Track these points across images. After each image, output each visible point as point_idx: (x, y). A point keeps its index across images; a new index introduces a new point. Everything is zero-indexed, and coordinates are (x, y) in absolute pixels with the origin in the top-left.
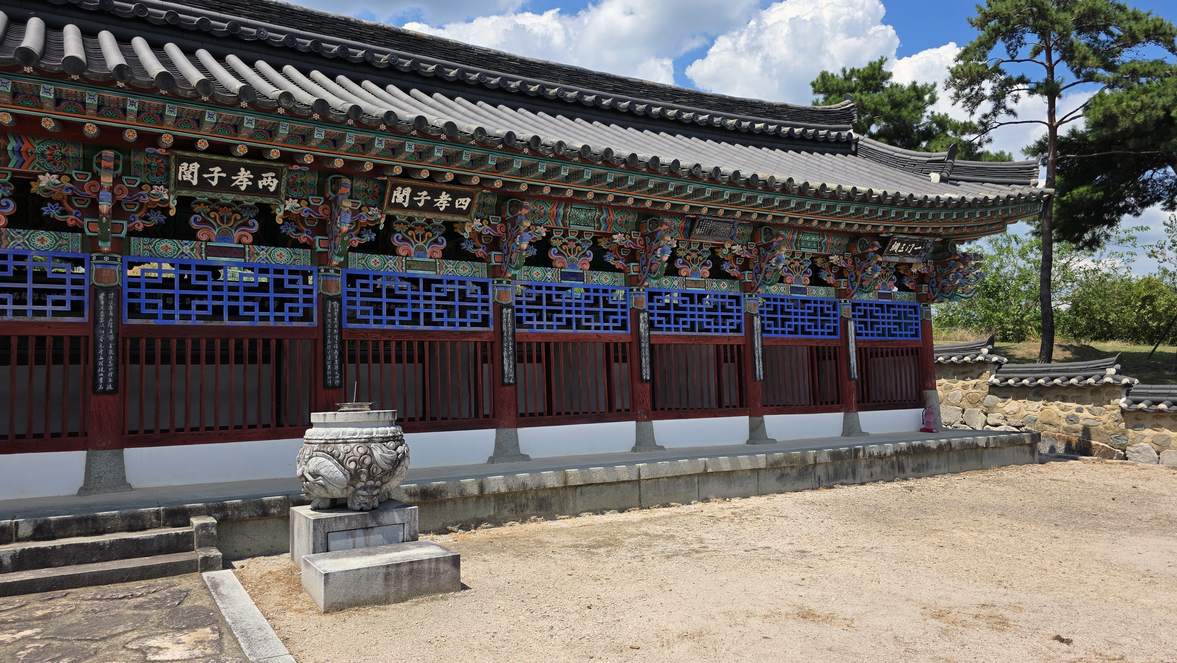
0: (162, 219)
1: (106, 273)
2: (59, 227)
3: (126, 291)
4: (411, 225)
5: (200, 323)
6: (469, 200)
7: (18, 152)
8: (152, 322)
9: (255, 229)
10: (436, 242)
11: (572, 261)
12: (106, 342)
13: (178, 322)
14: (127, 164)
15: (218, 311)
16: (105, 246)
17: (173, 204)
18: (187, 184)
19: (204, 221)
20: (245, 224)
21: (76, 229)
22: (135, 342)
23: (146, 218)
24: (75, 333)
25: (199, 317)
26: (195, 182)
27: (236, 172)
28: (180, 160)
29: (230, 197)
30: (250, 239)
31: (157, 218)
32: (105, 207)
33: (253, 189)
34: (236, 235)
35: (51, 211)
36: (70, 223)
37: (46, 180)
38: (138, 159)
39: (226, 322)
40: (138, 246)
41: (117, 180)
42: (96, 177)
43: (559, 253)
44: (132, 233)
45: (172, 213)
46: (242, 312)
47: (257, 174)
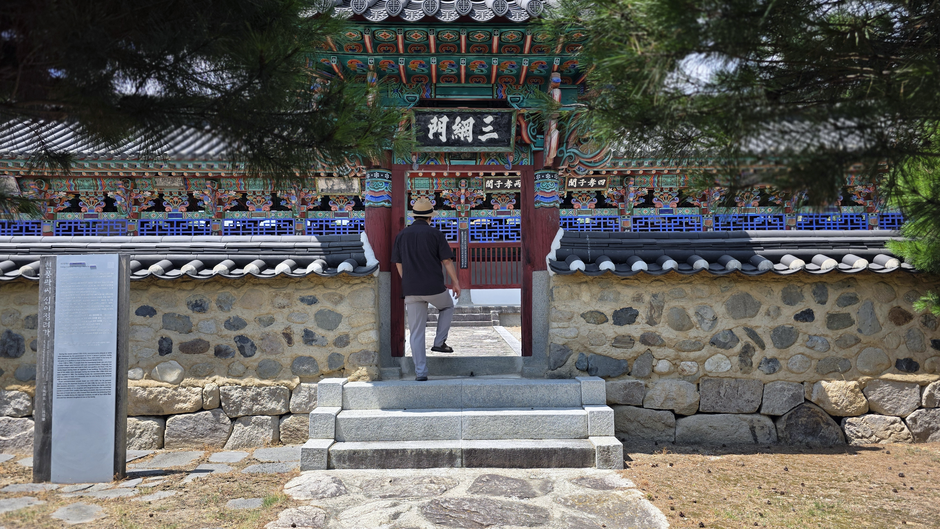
0: (481, 202)
1: (463, 224)
2: (449, 208)
3: (470, 230)
4: (580, 194)
5: (495, 242)
6: (604, 180)
7: (437, 184)
8: (478, 242)
9: (514, 203)
10: (592, 200)
11: (666, 204)
12: (464, 250)
13: (487, 242)
14: (469, 183)
15: (501, 237)
16: (463, 215)
17: (485, 196)
18: (489, 188)
19: (496, 202)
20: (511, 201)
21: (454, 209)
22: (473, 249)
23: (476, 203)
24: (455, 247)
25: (495, 239)
26: (492, 187)
27: (506, 181)
28: (487, 180)
29: (504, 192)
30: (513, 207)
31: (480, 202)
32: (463, 201)
33: (512, 187)
34: (507, 206)
35: (446, 203)
36: (452, 207)
37: (445, 193)
38: (473, 181)
39: (504, 241)
40: (474, 213)
41: (466, 190)
42: (460, 190)
43: (658, 200)
44: (472, 209)
45: (484, 200)
46: (510, 237)
47: (514, 181)
